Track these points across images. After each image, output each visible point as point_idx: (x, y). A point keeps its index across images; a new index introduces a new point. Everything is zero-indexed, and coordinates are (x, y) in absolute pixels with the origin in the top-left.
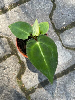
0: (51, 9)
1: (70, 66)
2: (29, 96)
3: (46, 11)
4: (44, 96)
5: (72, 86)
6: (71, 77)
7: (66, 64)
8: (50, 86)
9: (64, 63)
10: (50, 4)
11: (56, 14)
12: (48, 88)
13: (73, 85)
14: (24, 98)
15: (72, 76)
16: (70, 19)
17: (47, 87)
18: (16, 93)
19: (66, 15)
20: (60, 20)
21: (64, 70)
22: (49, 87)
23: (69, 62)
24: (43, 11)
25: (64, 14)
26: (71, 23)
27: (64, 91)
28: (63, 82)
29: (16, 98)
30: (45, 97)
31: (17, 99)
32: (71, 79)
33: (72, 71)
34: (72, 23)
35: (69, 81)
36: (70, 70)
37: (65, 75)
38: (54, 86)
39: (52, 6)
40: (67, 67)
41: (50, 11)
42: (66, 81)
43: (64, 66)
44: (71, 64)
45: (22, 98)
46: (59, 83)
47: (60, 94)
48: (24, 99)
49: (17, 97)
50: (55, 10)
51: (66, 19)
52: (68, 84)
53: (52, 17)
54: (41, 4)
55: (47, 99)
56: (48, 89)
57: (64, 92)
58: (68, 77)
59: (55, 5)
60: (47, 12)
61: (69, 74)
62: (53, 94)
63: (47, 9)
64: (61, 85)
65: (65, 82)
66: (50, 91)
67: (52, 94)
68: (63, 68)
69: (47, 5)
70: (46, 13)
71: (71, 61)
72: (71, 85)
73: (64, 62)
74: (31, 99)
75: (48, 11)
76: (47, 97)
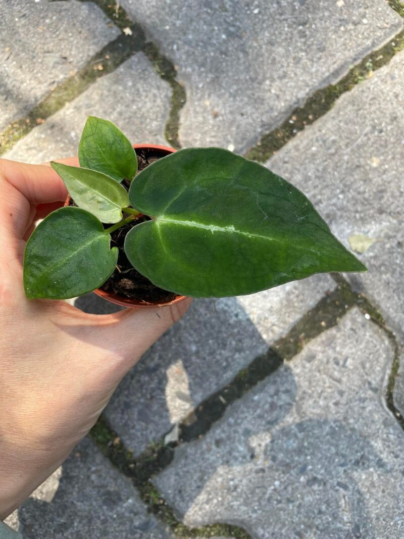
0: (168, 105)
1: (298, 317)
2: (151, 485)
3: (148, 121)
5: (331, 404)
6: (316, 362)
7: (279, 312)
8: (231, 420)
9: (270, 310)
10: (158, 88)
11: (188, 123)
12: (223, 431)
13: (334, 401)
14: (128, 499)
15: (320, 356)
16: (251, 125)
17: (218, 431)
18: (93, 482)
19: (229, 116)
20: (213, 139)
21: (277, 338)
22: (229, 425)
23: (289, 301)
24: (137, 121)
25: (223, 112)
26: (260, 138)
27: (301, 435)
28: (287, 392)
29: (94, 503)
30: (221, 476)
31: (100, 507)
32: (319, 371)
33: (314, 336)
34: (262, 140)
35: (310, 382)
36: (303, 335)
37: (289, 359)
38: (249, 418)
39: (166, 96)
40: (285, 322)
41: (163, 116)
42: (299, 387)
43: (273, 319)
44: (300, 308)
45: (120, 499)
46: (269, 400)
47: (287, 452)
48: (130, 501)
49: (96, 500)
50: (181, 105)
51: (234, 129)
52: (311, 396)
53: (177, 135)
54: (122, 98)
55: (231, 483)
56: (229, 438)
57: (303, 440)
58: (304, 367)
59: (178, 88)
60: (152, 120)
61: (304, 353)
62: (252, 456)
63: (148, 111)
64: (281, 407)
65: (294, 392)
66: (237, 444)
67: (248, 458)
68: (273, 331)
69: (147, 97)
70: (148, 127)
71: (297, 292)
72: (325, 398)
73: (269, 305)
74: (163, 496)
75: (154, 117)
76: (230, 476)
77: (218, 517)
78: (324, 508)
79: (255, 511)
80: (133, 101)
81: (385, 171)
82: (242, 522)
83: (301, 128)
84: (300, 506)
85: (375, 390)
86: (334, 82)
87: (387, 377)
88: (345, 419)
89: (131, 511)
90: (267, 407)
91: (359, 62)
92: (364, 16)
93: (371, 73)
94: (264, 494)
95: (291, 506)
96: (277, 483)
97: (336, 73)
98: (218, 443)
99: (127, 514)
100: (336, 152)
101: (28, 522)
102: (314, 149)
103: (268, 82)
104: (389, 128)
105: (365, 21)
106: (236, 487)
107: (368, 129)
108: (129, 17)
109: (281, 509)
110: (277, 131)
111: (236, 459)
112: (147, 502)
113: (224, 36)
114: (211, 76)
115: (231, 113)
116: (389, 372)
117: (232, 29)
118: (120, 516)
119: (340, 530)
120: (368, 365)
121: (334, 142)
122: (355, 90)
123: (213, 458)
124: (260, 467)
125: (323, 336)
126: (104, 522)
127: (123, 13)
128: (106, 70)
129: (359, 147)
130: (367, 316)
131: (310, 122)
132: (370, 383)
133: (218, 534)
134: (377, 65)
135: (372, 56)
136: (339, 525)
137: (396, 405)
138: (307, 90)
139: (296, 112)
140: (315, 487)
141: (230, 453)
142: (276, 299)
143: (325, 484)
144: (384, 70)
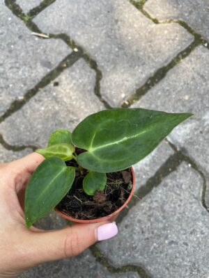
0: (94, 79)
1: (158, 167)
3: (86, 86)
4: (126, 241)
5: (177, 206)
6: (168, 187)
7: (149, 165)
8: (132, 216)
10: (90, 72)
12: (128, 221)
13: (178, 204)
15: (170, 184)
16: (131, 85)
17: (126, 221)
21: (150, 177)
22: (131, 218)
23: (154, 160)
25: (118, 80)
26: (135, 90)
27: (164, 221)
28: (156, 201)
32: (170, 191)
33: (166, 175)
35: (166, 196)
36: (161, 175)
37: (156, 186)
38: (140, 214)
39: (94, 76)
40: (153, 170)
41: (93, 84)
42: (161, 199)
43: (147, 168)
44: (159, 163)
46: (148, 205)
47: (158, 229)
48: (88, 256)
50: (100, 79)
51: (124, 87)
52: (167, 203)
53: (99, 91)
55: (134, 245)
56: (131, 224)
57: (165, 223)
58: (163, 189)
59: (98, 72)
60: (88, 86)
61: (162, 183)
62: (143, 232)
64: (154, 208)
65: (160, 201)
66: (135, 226)
68: (148, 174)
69: (85, 76)
71: (157, 156)
72: (174, 203)
74: (102, 253)
75: (89, 84)
77: (129, 262)
78: (178, 255)
79: (145, 258)
80: (80, 78)
81: (191, 101)
82: (140, 264)
83: (153, 85)
84: (166, 255)
85: (196, 198)
86: (166, 65)
87: (201, 193)
88: (184, 212)
89: (88, 261)
90: (148, 209)
91: (176, 56)
92: (176, 36)
93: (182, 60)
94: (149, 249)
95: (162, 255)
96: (155, 244)
97: (166, 61)
98: (126, 227)
99: (86, 263)
100: (169, 94)
101: (41, 269)
102: (159, 94)
103: (137, 67)
104: (191, 83)
105: (177, 39)
106: (136, 247)
107: (182, 84)
108: (76, 44)
109: (158, 257)
110: (142, 87)
111: (135, 234)
112: (95, 256)
113: (117, 49)
114: (112, 66)
115: (122, 81)
116: (202, 190)
117: (120, 46)
118: (83, 264)
119: (186, 265)
120: (192, 187)
121: (168, 90)
122: (175, 68)
123: (124, 234)
124: (146, 237)
125: (171, 175)
126: (76, 267)
127: (73, 42)
128: (68, 66)
129: (179, 91)
130: (190, 165)
131: (157, 83)
132: (194, 195)
133: (129, 270)
134: (184, 57)
135: (182, 53)
136: (185, 263)
137: (207, 205)
138: (154, 69)
139: (150, 78)
140: (173, 245)
141: (132, 231)
142: (148, 159)
143: (177, 244)
144: (187, 58)
